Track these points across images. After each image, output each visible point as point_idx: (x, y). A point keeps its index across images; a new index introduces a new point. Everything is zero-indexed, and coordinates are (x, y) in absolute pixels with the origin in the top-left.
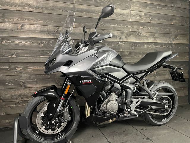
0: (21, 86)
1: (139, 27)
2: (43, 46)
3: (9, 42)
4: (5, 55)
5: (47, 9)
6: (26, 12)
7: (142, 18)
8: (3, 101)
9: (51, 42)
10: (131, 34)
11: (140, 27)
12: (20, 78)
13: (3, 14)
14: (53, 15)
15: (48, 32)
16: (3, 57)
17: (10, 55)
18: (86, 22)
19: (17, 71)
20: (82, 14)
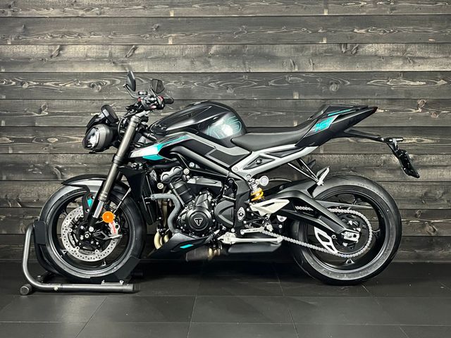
0: (56, 177)
1: (353, 31)
2: (100, 91)
3: (35, 83)
4: (28, 112)
5: (112, 7)
6: (68, 19)
7: (363, 4)
8: (23, 206)
9: (118, 81)
10: (325, 53)
11: (356, 30)
12: (54, 160)
13: (25, 27)
14: (124, 19)
15: (112, 60)
16: (23, 115)
17: (37, 110)
18: (200, 30)
19: (48, 146)
20: (192, 10)
